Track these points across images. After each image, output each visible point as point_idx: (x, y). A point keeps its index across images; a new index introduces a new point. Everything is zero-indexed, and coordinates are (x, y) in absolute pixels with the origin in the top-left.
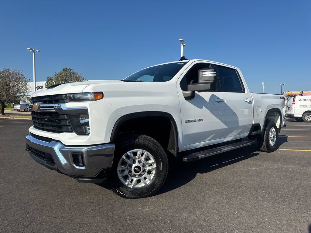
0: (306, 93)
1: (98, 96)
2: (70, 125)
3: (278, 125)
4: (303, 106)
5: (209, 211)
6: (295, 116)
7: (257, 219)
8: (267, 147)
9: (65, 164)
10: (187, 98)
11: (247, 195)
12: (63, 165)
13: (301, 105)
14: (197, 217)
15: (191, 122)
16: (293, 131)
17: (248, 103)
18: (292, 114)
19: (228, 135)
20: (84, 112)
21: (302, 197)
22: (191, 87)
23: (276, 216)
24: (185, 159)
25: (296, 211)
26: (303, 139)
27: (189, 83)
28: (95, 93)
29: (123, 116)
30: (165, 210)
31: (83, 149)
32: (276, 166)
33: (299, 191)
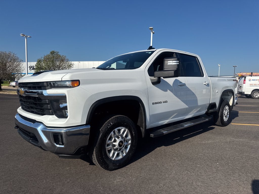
0: (255, 74)
1: (75, 83)
2: (51, 109)
3: (231, 103)
4: (252, 85)
5: (171, 182)
6: (245, 93)
7: (211, 191)
8: (221, 123)
9: (47, 143)
10: (154, 83)
11: (204, 167)
12: (45, 144)
13: (250, 84)
14: (160, 187)
15: (157, 103)
16: (244, 107)
17: (206, 85)
18: (243, 91)
19: (189, 113)
20: (63, 98)
21: (250, 169)
22: (157, 73)
23: (228, 188)
24: (152, 135)
25: (245, 182)
26: (251, 114)
27: (155, 70)
28: (73, 81)
29: (97, 101)
30: (133, 181)
31: (62, 130)
32: (228, 140)
33: (247, 163)
